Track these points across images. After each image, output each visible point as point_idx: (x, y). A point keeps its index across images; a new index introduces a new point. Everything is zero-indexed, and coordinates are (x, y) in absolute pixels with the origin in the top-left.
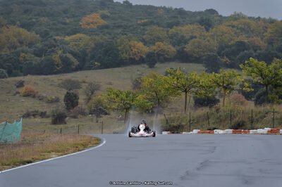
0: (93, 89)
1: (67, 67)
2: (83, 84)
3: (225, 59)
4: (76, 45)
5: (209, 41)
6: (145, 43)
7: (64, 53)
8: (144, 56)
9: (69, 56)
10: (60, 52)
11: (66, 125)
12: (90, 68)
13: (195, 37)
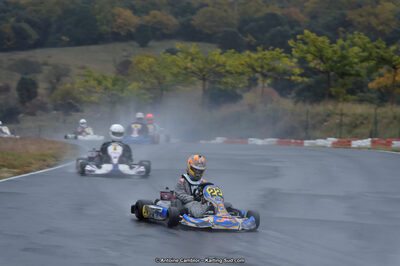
0: (59, 75)
1: (21, 42)
2: (45, 67)
3: (249, 38)
4: (35, 11)
5: (225, 11)
6: (135, 11)
7: (18, 21)
8: (133, 30)
9: (25, 26)
10: (12, 20)
11: (19, 126)
12: (54, 45)
13: (207, 5)
